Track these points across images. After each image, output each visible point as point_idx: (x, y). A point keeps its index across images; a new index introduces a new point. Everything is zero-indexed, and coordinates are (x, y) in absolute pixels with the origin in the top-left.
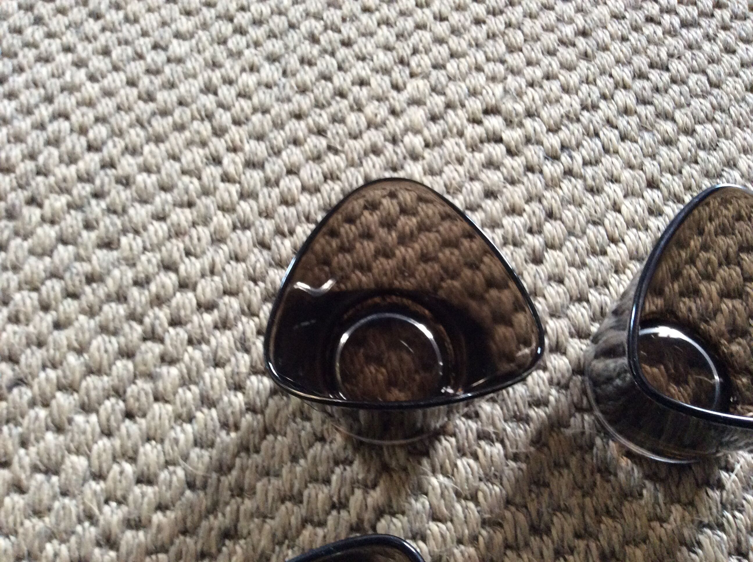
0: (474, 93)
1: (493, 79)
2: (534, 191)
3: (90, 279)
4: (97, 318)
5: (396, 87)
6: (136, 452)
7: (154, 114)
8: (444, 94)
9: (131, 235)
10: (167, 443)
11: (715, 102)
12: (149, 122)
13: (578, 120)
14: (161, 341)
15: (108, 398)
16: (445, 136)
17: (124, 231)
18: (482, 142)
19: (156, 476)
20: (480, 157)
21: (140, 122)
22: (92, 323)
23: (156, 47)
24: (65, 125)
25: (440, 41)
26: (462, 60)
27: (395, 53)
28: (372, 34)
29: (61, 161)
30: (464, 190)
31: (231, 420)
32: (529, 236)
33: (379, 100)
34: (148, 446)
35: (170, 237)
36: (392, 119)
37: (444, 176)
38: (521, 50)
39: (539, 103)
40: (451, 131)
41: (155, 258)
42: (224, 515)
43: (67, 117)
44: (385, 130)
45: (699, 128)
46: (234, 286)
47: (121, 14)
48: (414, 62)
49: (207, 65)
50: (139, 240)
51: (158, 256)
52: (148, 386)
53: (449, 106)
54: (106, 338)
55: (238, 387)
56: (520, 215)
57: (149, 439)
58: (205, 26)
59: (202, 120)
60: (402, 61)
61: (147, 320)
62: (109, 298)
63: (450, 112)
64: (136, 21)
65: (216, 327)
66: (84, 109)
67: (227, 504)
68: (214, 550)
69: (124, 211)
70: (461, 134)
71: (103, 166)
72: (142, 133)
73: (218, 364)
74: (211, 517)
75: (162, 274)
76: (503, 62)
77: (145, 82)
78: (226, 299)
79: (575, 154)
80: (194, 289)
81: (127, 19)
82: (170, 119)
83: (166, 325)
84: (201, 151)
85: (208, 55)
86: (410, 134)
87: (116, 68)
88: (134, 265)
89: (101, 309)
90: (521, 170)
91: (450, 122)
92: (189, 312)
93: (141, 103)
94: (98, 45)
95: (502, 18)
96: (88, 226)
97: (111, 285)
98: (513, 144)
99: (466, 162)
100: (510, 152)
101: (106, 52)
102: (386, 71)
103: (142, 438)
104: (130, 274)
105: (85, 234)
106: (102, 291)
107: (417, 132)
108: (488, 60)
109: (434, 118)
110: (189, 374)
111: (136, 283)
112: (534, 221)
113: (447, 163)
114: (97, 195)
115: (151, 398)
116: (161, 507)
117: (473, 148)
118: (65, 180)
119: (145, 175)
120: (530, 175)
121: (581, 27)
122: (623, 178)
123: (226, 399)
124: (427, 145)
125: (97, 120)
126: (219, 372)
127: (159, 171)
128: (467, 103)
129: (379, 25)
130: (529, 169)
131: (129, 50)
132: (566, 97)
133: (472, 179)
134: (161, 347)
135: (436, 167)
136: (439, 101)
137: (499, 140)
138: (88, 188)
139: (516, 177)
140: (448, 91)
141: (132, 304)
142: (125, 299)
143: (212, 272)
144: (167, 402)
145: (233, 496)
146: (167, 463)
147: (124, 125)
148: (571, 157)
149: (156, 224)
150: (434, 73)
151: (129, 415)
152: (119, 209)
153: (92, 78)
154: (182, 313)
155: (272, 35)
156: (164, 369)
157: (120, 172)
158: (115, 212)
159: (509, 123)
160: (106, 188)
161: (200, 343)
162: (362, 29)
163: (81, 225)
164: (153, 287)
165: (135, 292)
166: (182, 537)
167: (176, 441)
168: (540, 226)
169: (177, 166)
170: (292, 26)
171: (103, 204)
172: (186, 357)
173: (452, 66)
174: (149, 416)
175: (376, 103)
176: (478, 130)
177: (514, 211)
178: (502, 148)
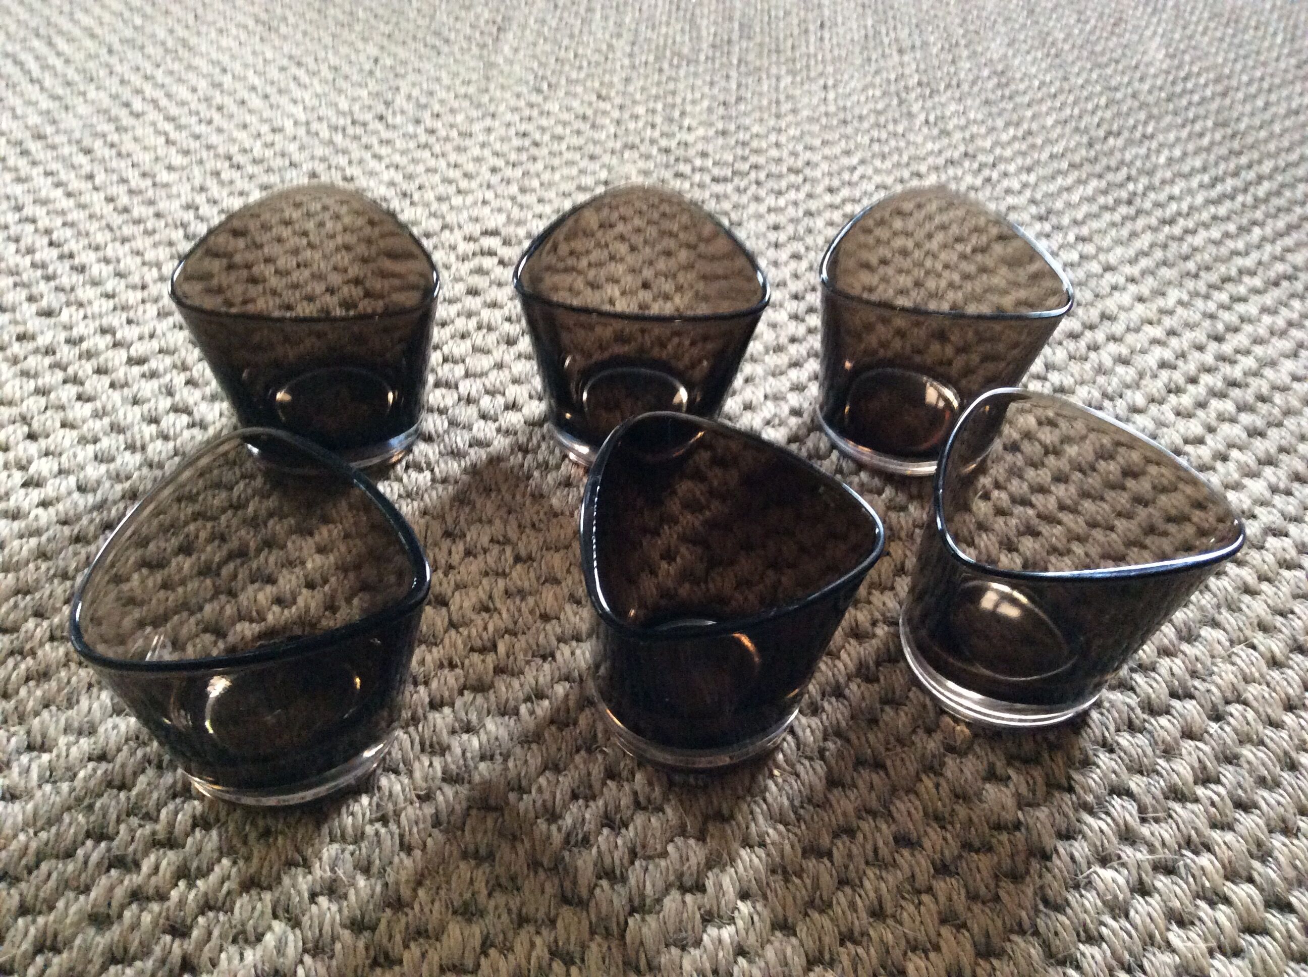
0: (475, 220)
1: (500, 210)
3: (21, 338)
4: (19, 366)
6: (30, 462)
7: (126, 222)
9: (74, 308)
10: (64, 458)
12: (120, 228)
14: (82, 384)
15: (14, 422)
17: (68, 304)
18: (474, 255)
19: (45, 480)
20: (468, 265)
21: (109, 227)
22: (13, 369)
23: (144, 175)
24: (30, 228)
25: (448, 181)
26: (469, 196)
29: (17, 251)
31: (138, 444)
34: (44, 459)
35: (115, 309)
38: (534, 192)
41: (93, 325)
42: (109, 511)
43: (34, 221)
46: (172, 347)
47: (114, 151)
48: (416, 195)
49: (193, 189)
50: (81, 312)
51: (97, 323)
52: (58, 416)
53: (444, 227)
54: (25, 380)
55: (154, 420)
57: (47, 454)
58: (201, 162)
59: (176, 227)
61: (70, 371)
62: (36, 351)
64: (129, 155)
65: (143, 375)
66: (53, 216)
67: (115, 503)
68: (91, 535)
69: (72, 289)
71: (61, 257)
72: (108, 236)
73: (136, 402)
74: (95, 514)
75: (98, 336)
76: (512, 199)
77: (124, 200)
78: (161, 356)
80: (129, 348)
81: (119, 154)
82: (142, 227)
83: (90, 372)
84: (167, 249)
85: (197, 183)
87: (96, 189)
88: (71, 328)
89: (25, 358)
92: (117, 362)
93: (115, 215)
94: (83, 172)
96: (31, 299)
97: (43, 341)
99: (453, 269)
101: (90, 177)
103: (39, 451)
104: (62, 336)
105: (26, 305)
106: (31, 346)
108: (497, 197)
110: (104, 408)
111: (68, 341)
114: (48, 278)
115: (58, 425)
116: (44, 504)
117: (464, 259)
118: (17, 266)
119: (103, 265)
123: (136, 428)
125: (64, 224)
126: (136, 408)
127: (118, 261)
128: (465, 226)
129: (387, 167)
131: (115, 178)
134: (81, 389)
138: (39, 273)
140: (447, 217)
141: (58, 356)
142: (54, 353)
143: (152, 336)
144: (73, 427)
145: (123, 497)
146: (60, 472)
147: (92, 230)
149: (103, 300)
150: (435, 203)
151: (32, 437)
152: (68, 287)
153: (69, 195)
154: (110, 365)
155: (269, 170)
156: (79, 404)
157: (77, 261)
158: (63, 290)
159: (506, 242)
160: (59, 272)
161: (122, 387)
163: (23, 297)
164: (85, 346)
165: (65, 348)
166: (58, 527)
167: (75, 456)
169: (138, 260)
170: (292, 164)
171: (52, 284)
172: (104, 397)
173: (456, 200)
174: (52, 437)
176: (471, 247)
177: (494, 305)
178: (495, 260)
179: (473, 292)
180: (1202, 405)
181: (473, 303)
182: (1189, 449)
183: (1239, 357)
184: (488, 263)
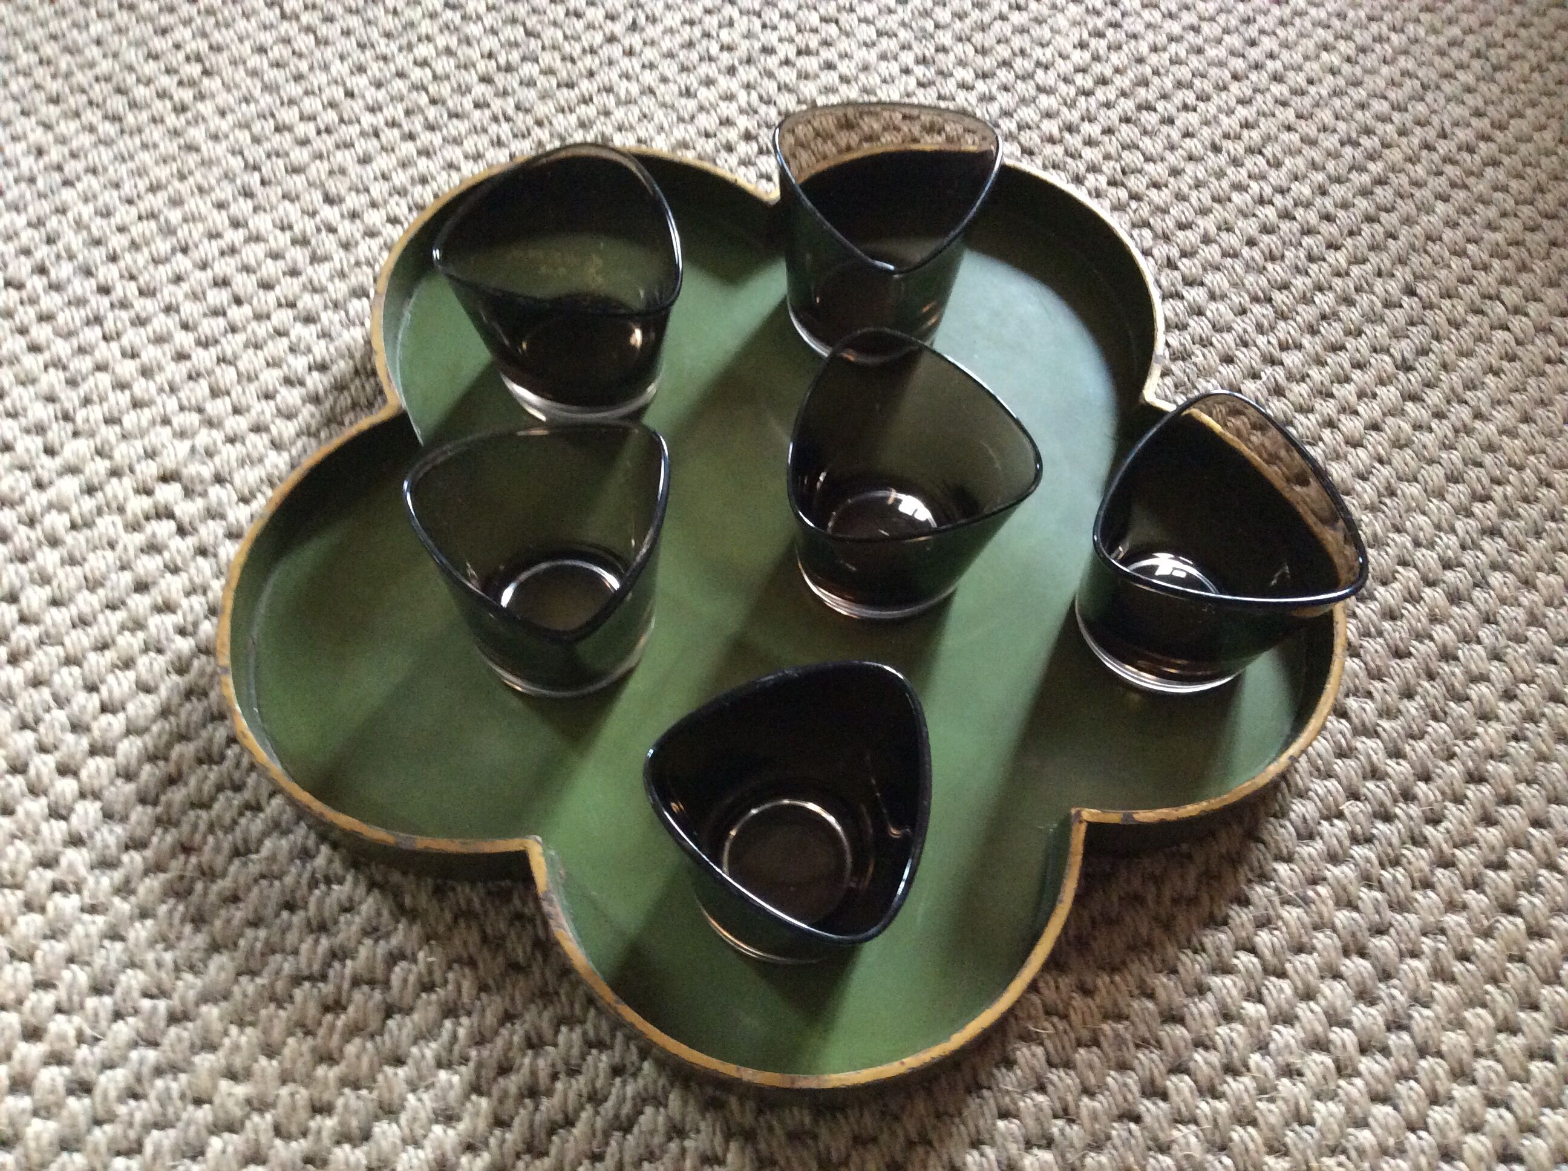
0: (151, 454)
1: (181, 434)
2: (198, 580)
5: (50, 451)
8: (110, 458)
16: (100, 512)
18: (147, 518)
20: (139, 539)
25: (121, 386)
26: (146, 410)
27: (58, 406)
28: (34, 381)
30: (108, 584)
32: (178, 639)
33: (23, 468)
36: (34, 493)
37: (87, 566)
38: (228, 393)
39: (234, 464)
40: (108, 505)
44: (21, 509)
48: (80, 416)
53: (114, 473)
56: (174, 612)
60: (67, 417)
63: (114, 481)
70: (121, 510)
76: (200, 410)
86: (54, 512)
90: (189, 554)
91: (110, 494)
95: (213, 351)
98: (186, 520)
99: (120, 547)
100: (182, 531)
102: (40, 429)
107: (63, 508)
108: (182, 409)
109: (90, 490)
112: (190, 618)
113: (95, 548)
117: (134, 527)
120: (200, 560)
121: (319, 358)
124: (74, 526)
128: (138, 468)
129: (46, 367)
130: (202, 552)
132: (272, 454)
133: (123, 568)
135: (77, 554)
136: (102, 466)
137: (171, 515)
139: (179, 563)
140: (117, 455)
150: (103, 429)
159: (189, 493)
162: (22, 376)
168: (196, 625)
173: (130, 420)
175: (18, 473)
176: (145, 503)
177: (166, 607)
178: (172, 525)
179: (141, 587)
181: (140, 603)
184: (164, 529)
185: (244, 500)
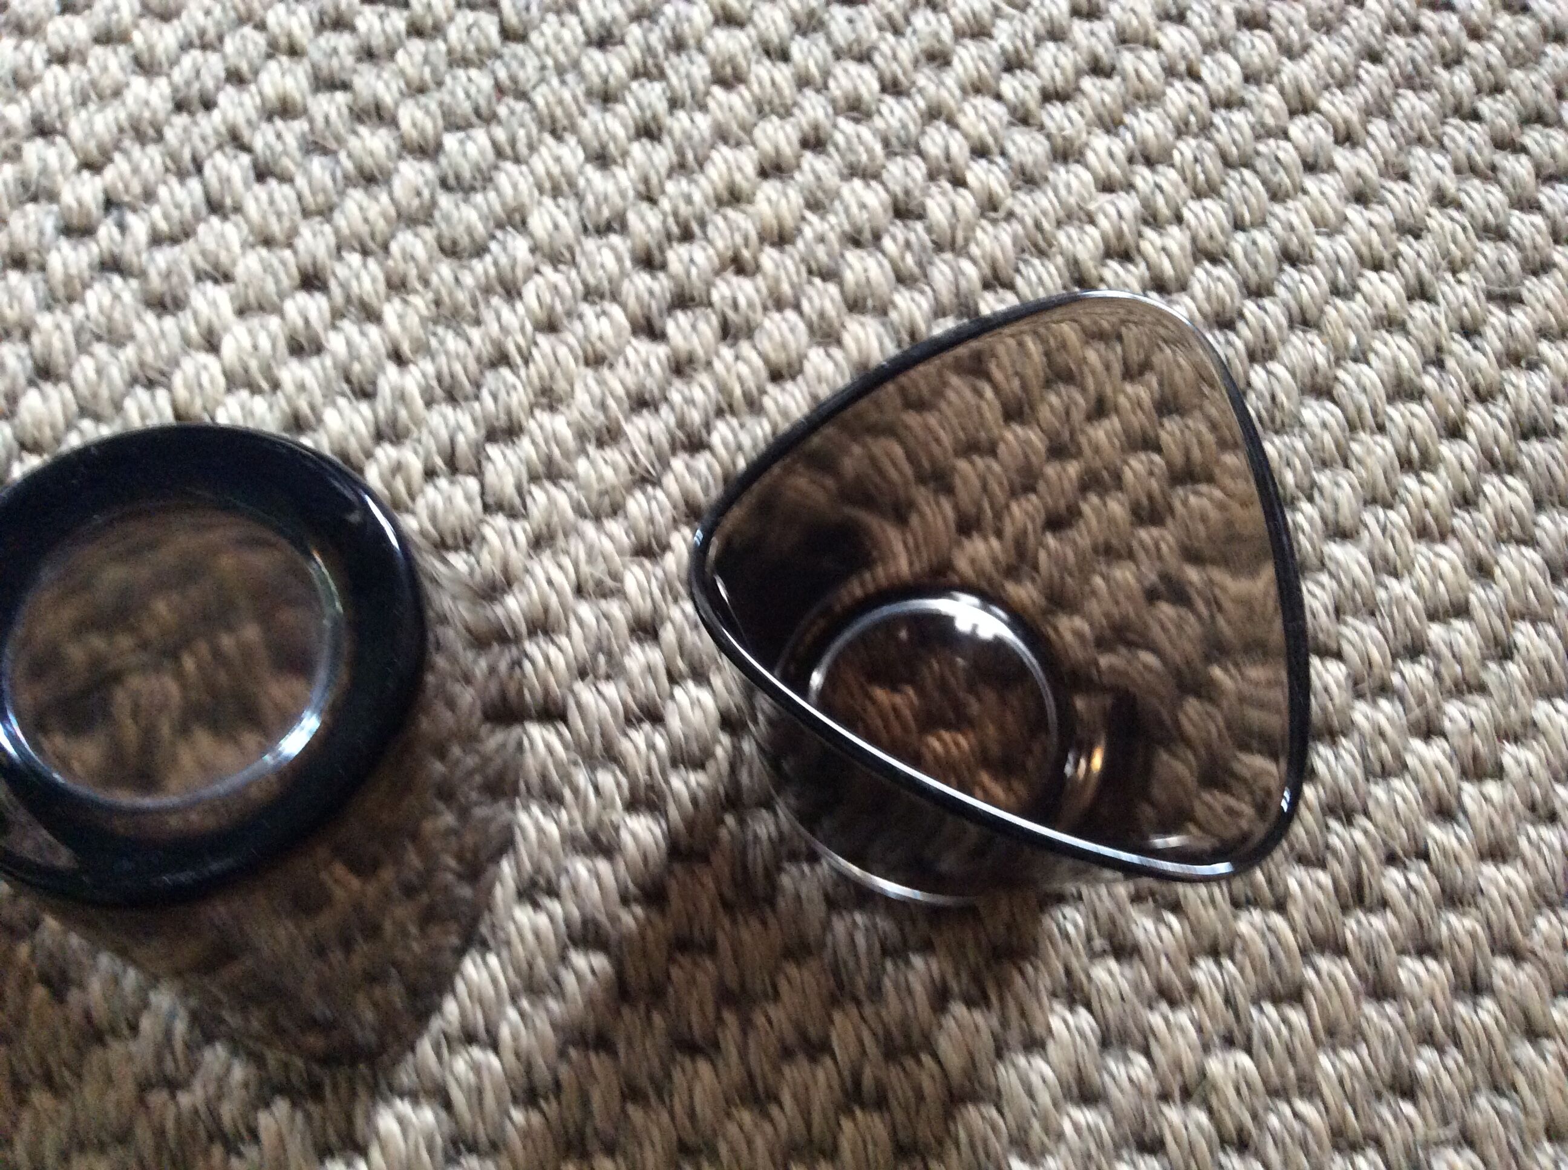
11: (503, 74)
13: (160, 138)
45: (451, 141)
79: (131, 219)
122: (239, 272)
132: (138, 83)
148: (122, 227)
168: (12, 398)
180: (1467, 500)
182: (1435, 632)
183: (1544, 347)
185: (92, 166)
